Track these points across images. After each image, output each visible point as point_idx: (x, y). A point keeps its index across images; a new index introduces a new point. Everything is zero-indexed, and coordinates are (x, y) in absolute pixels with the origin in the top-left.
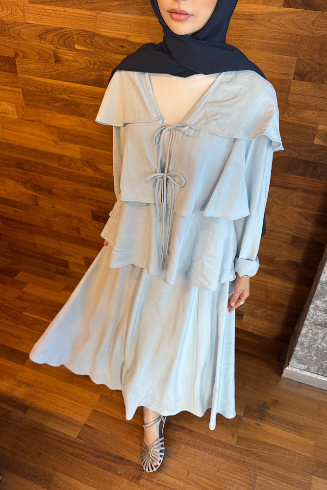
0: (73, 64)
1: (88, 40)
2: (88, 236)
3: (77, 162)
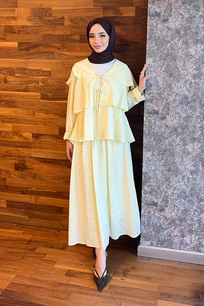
0: (14, 82)
1: (22, 72)
2: (10, 183)
3: (10, 133)
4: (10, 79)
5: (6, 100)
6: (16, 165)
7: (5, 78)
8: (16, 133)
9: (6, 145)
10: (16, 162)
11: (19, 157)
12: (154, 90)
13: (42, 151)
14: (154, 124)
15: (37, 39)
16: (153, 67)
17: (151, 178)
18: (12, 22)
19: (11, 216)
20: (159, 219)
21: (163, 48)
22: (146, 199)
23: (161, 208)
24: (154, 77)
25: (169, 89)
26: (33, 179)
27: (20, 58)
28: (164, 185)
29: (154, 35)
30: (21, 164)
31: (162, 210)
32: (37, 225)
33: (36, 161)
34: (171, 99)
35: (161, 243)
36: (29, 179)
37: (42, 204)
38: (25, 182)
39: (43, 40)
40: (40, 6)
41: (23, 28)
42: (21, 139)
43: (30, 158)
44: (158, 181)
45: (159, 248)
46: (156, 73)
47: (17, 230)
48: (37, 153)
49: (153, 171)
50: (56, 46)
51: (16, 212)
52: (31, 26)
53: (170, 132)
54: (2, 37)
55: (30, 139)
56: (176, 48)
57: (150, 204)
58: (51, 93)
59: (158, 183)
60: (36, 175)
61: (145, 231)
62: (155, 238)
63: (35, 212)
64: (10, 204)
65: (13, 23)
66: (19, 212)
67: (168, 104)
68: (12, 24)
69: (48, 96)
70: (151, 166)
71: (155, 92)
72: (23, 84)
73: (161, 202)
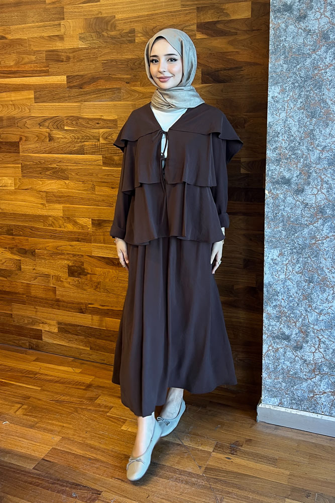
0: (63, 140)
1: (74, 122)
2: (63, 296)
3: (60, 219)
4: (57, 134)
5: (53, 168)
6: (69, 268)
7: (49, 134)
8: (69, 219)
9: (55, 238)
10: (70, 264)
11: (74, 255)
12: (283, 143)
13: (107, 247)
14: (284, 201)
15: (94, 68)
16: (281, 101)
17: (279, 293)
18: (57, 43)
19: (65, 346)
20: (293, 361)
21: (298, 67)
22: (270, 328)
23: (297, 345)
24: (283, 120)
25: (309, 139)
26: (95, 289)
27: (71, 101)
28: (302, 305)
29: (281, 45)
30: (77, 267)
31: (298, 347)
32: (103, 362)
33: (99, 262)
34: (313, 157)
35: (298, 403)
36: (89, 290)
37: (109, 329)
38: (83, 294)
39: (104, 69)
40: (98, 14)
41: (74, 52)
42: (75, 228)
43: (89, 258)
44: (291, 298)
45: (294, 412)
46: (287, 113)
47: (72, 367)
48: (100, 250)
49: (282, 281)
50: (123, 79)
51: (71, 339)
52: (85, 48)
53: (311, 214)
54: (44, 69)
55: (89, 228)
56: (321, 66)
57: (278, 337)
58: (118, 155)
59: (291, 302)
60: (99, 283)
61: (270, 381)
62: (286, 394)
63: (99, 341)
64: (64, 328)
65: (59, 45)
66: (76, 340)
67: (308, 166)
68: (58, 47)
69: (113, 160)
70: (279, 273)
71: (284, 145)
72: (77, 142)
73: (296, 334)
